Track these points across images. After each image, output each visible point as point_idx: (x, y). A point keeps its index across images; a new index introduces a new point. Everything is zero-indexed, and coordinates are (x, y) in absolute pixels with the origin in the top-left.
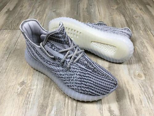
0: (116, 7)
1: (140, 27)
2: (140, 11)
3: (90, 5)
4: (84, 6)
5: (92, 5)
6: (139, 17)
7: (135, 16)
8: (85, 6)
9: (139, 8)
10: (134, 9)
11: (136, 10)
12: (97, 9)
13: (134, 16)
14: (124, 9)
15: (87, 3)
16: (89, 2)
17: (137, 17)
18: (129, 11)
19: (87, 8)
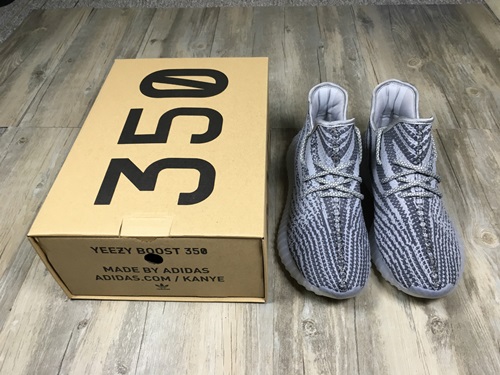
0: (420, 64)
1: (484, 120)
2: (483, 75)
3: (351, 59)
4: (334, 60)
5: (355, 60)
6: (482, 91)
7: (472, 91)
8: (339, 63)
9: (482, 67)
10: (468, 69)
11: (472, 72)
12: (370, 69)
13: (468, 90)
14: (441, 70)
15: (342, 53)
16: (346, 50)
17: (475, 92)
18: (455, 75)
19: (343, 68)
